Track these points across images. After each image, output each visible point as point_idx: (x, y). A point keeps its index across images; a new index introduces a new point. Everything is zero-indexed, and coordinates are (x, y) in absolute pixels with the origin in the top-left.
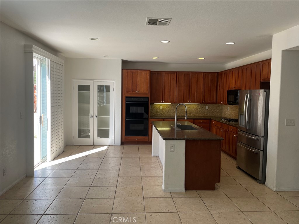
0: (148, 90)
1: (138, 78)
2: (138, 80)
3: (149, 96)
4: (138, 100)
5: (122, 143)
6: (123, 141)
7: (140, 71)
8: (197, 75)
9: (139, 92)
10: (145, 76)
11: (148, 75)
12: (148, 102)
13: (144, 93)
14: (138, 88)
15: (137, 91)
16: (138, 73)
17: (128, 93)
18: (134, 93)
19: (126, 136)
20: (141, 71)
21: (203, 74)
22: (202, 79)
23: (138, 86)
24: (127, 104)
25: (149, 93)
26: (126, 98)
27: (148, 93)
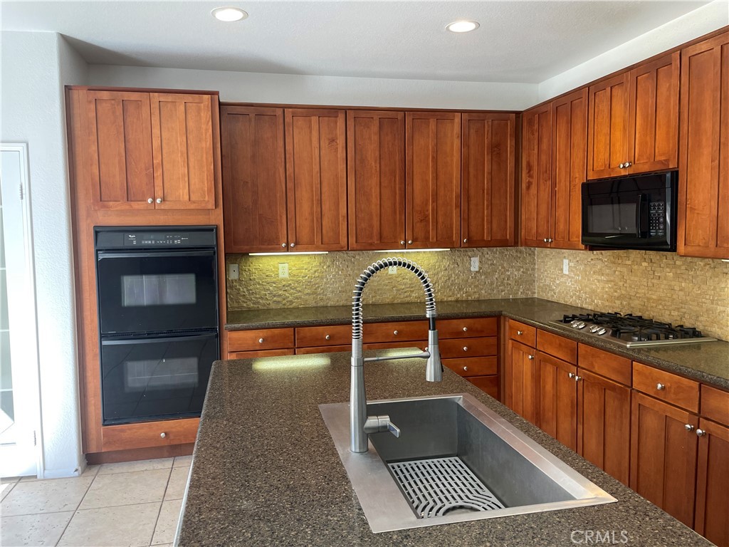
0: (209, 191)
1: (156, 131)
2: (156, 143)
3: (217, 218)
4: (163, 240)
5: (91, 460)
6: (93, 449)
7: (163, 97)
8: (432, 123)
9: (164, 200)
10: (191, 124)
11: (206, 115)
12: (213, 249)
13: (192, 206)
14: (158, 182)
15: (154, 199)
16: (155, 106)
17: (104, 207)
18: (136, 205)
19: (106, 422)
20: (170, 97)
21: (457, 120)
22: (457, 143)
23: (158, 173)
24: (102, 266)
25: (216, 205)
26: (96, 233)
27: (211, 205)
